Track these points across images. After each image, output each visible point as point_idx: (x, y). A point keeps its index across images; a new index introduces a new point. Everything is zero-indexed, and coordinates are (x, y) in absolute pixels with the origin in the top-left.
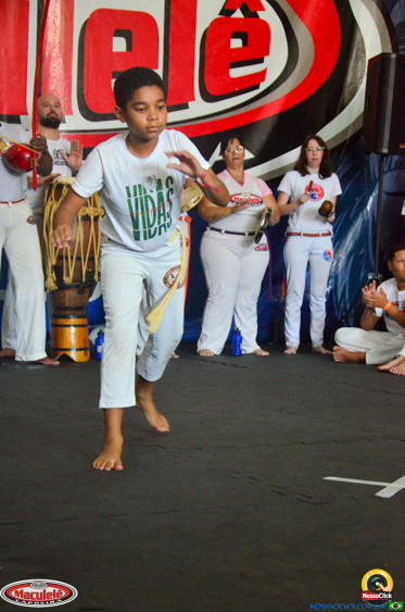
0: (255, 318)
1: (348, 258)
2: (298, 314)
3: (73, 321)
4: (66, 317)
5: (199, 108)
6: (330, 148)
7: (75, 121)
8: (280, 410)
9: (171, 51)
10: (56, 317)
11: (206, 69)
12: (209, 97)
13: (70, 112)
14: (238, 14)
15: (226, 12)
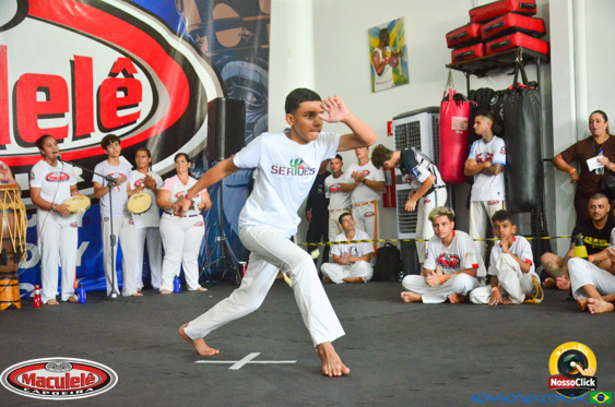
5: (97, 136)
9: (77, 101)
11: (101, 111)
12: (104, 129)
13: (10, 142)
14: (121, 76)
15: (113, 74)
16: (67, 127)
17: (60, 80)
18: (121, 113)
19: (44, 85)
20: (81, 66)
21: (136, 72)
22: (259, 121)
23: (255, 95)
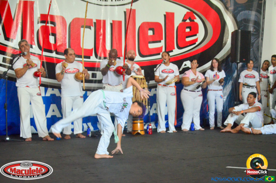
0: (199, 118)
1: (227, 97)
2: (214, 117)
3: (139, 121)
4: (137, 120)
5: (176, 52)
6: (220, 61)
7: (138, 58)
8: (209, 146)
9: (167, 34)
10: (134, 120)
11: (178, 39)
12: (179, 48)
13: (136, 55)
14: (188, 21)
15: (184, 20)
16: (162, 47)
17: (159, 25)
18: (188, 40)
19: (152, 27)
20: (169, 17)
21: (195, 18)
22: (256, 42)
23: (254, 28)
